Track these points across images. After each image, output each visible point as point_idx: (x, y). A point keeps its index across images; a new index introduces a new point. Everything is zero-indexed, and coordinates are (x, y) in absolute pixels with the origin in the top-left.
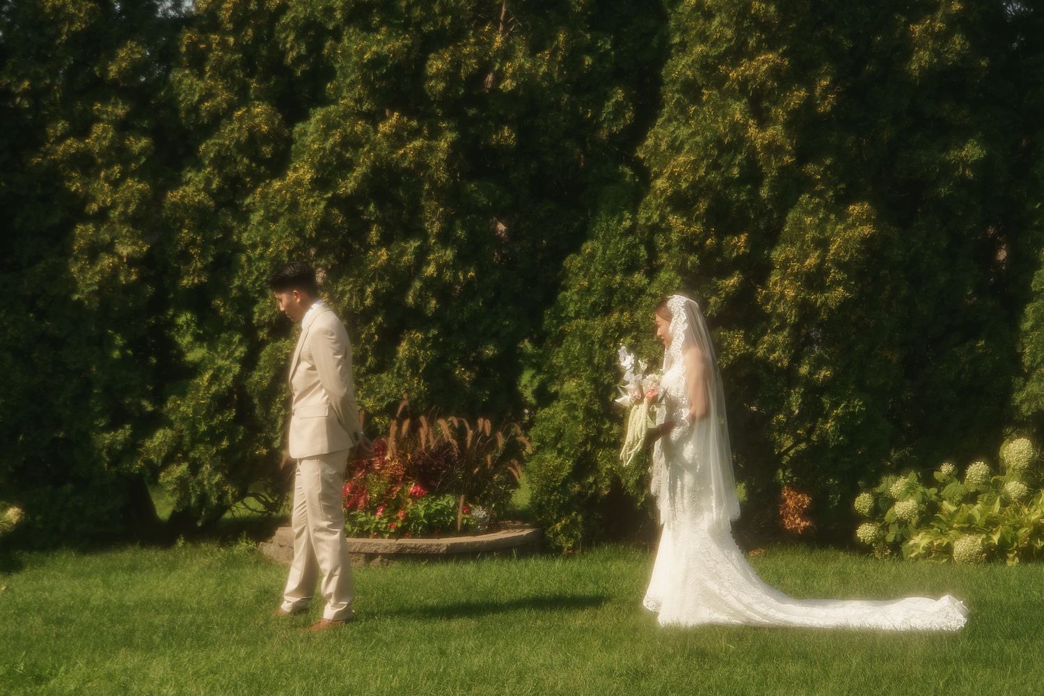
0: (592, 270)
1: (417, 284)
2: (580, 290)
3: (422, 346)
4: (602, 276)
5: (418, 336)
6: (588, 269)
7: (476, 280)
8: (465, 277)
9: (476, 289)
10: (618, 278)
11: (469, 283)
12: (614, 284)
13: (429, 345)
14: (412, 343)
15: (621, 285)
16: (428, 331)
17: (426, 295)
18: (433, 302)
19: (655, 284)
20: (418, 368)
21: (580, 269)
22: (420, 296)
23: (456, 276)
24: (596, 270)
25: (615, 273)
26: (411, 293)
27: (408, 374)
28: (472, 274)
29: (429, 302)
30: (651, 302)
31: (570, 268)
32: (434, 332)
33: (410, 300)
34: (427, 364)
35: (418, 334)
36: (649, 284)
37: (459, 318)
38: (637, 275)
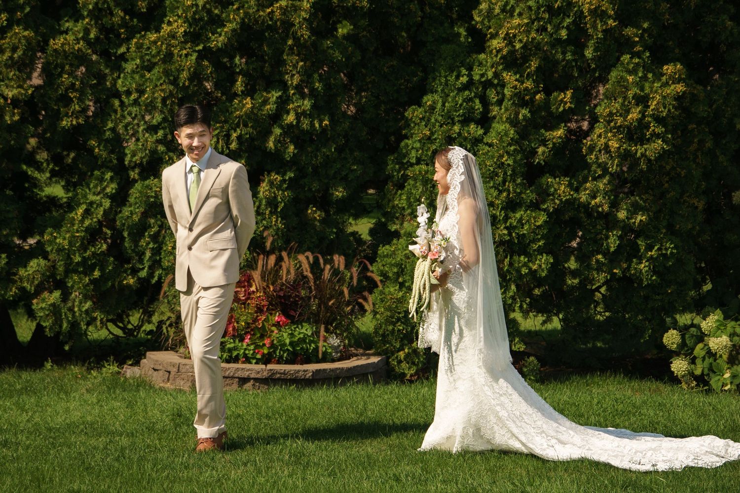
0: (433, 120)
1: (277, 131)
2: (423, 138)
3: (279, 188)
4: (441, 126)
5: (277, 178)
6: (429, 120)
7: (329, 128)
8: (320, 125)
9: (329, 136)
10: (456, 128)
11: (324, 130)
12: (453, 134)
13: (285, 186)
14: (271, 183)
15: (459, 134)
16: (284, 174)
17: (284, 140)
18: (291, 148)
19: (493, 133)
20: (276, 207)
21: (422, 119)
22: (279, 141)
23: (312, 125)
24: (436, 120)
25: (454, 124)
26: (272, 139)
27: (267, 212)
28: (326, 122)
29: (287, 148)
30: (488, 150)
31: (412, 118)
32: (290, 175)
33: (271, 144)
34: (285, 203)
35: (276, 176)
36: (485, 134)
37: (313, 162)
38: (472, 126)
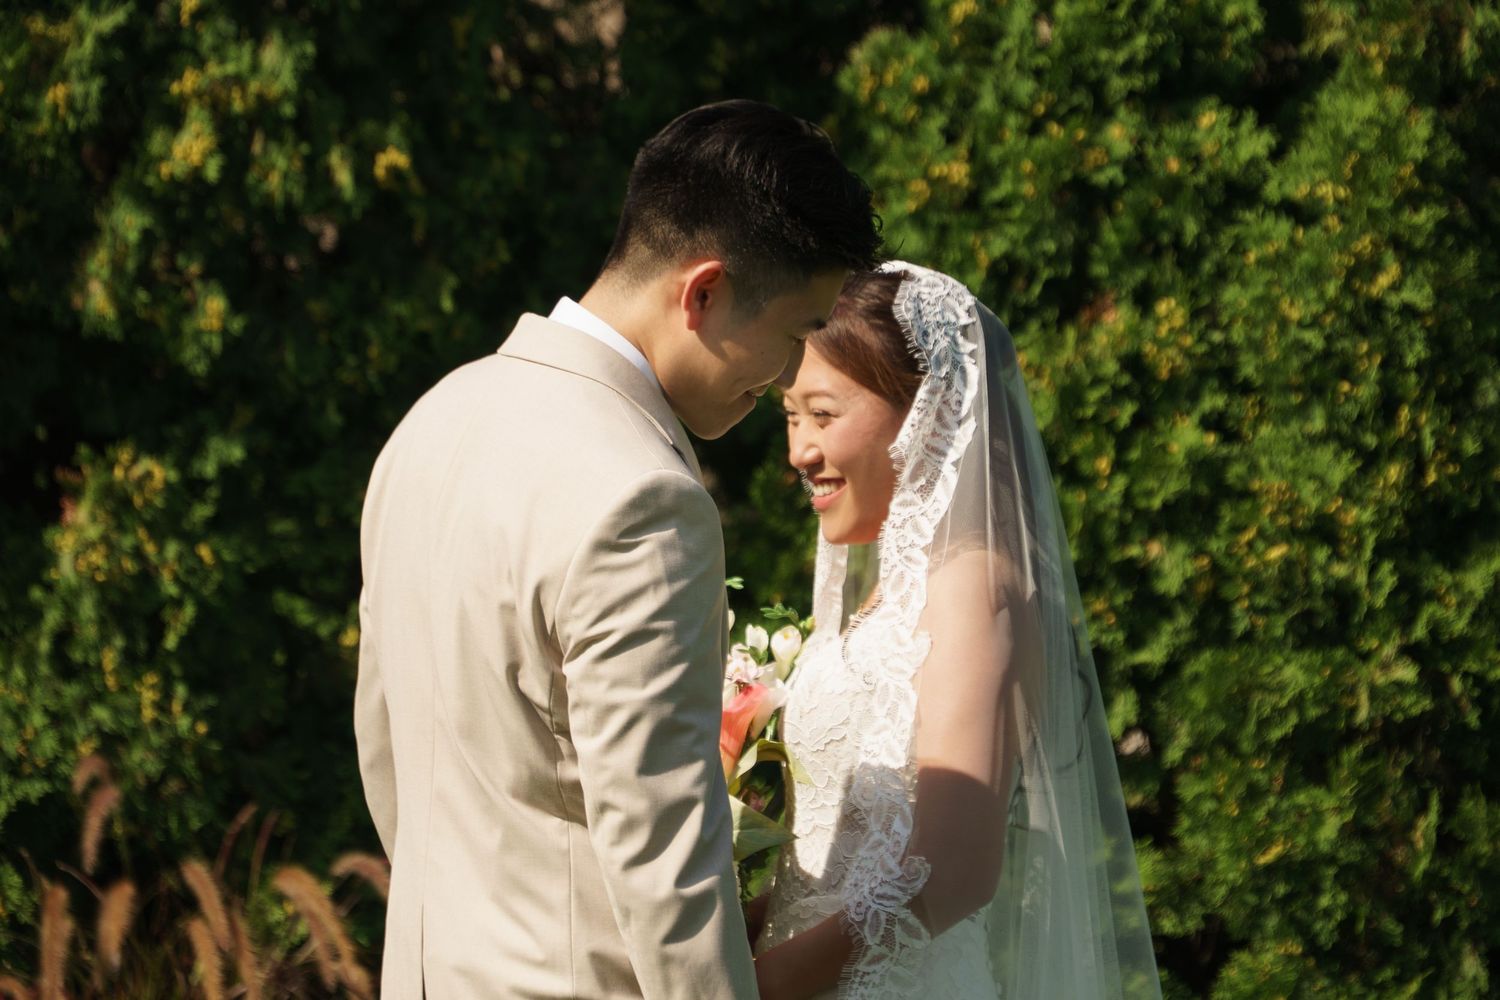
0: (988, 102)
1: (128, 221)
2: (931, 204)
3: (168, 523)
4: (1035, 128)
5: (149, 475)
6: (967, 100)
7: (415, 185)
8: (362, 173)
9: (419, 234)
10: (1118, 135)
11: (385, 199)
12: (1099, 168)
13: (202, 512)
14: (118, 505)
15: (1136, 166)
16: (195, 447)
17: (173, 269)
18: (213, 307)
19: (1310, 151)
20: (158, 629)
21: (928, 100)
22: (145, 277)
23: (316, 174)
24: (1006, 101)
25: (1103, 112)
26: (99, 262)
27: (110, 659)
28: (393, 158)
29: (189, 308)
30: (1292, 242)
31: (874, 99)
32: (225, 452)
33: (98, 300)
34: (202, 605)
35: (146, 464)
36: (1277, 154)
37: (347, 376)
38: (1210, 118)
